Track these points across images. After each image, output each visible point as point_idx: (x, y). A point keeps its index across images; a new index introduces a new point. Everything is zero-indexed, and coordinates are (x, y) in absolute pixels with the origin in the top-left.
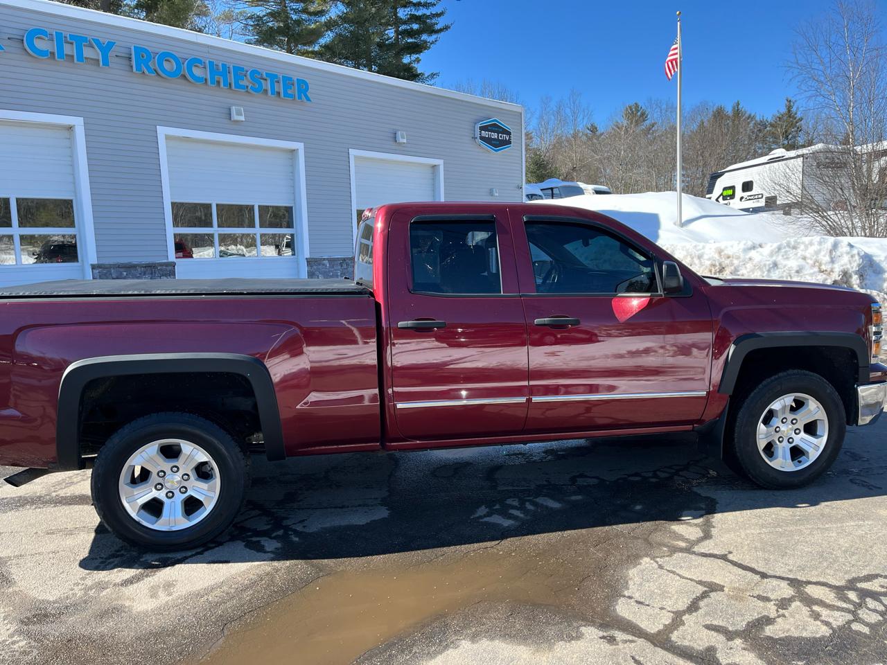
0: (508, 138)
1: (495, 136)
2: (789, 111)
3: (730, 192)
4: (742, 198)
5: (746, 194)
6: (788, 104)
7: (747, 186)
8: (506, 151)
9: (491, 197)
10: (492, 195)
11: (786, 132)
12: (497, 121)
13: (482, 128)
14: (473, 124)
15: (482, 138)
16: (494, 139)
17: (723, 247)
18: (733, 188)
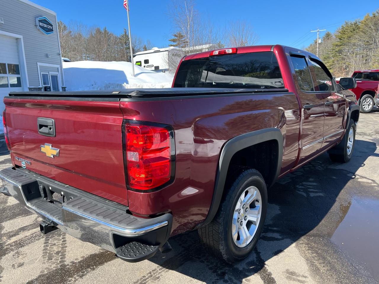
0: (51, 28)
1: (46, 26)
2: (126, 34)
3: (139, 64)
4: (144, 67)
5: (146, 65)
6: (125, 31)
7: (146, 62)
8: (51, 35)
9: (47, 58)
10: (48, 57)
11: (126, 42)
12: (46, 18)
13: (40, 21)
14: (34, 18)
15: (40, 26)
16: (45, 28)
17: (164, 85)
18: (140, 62)
